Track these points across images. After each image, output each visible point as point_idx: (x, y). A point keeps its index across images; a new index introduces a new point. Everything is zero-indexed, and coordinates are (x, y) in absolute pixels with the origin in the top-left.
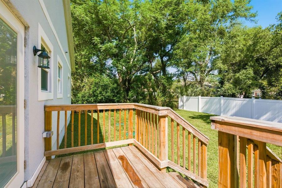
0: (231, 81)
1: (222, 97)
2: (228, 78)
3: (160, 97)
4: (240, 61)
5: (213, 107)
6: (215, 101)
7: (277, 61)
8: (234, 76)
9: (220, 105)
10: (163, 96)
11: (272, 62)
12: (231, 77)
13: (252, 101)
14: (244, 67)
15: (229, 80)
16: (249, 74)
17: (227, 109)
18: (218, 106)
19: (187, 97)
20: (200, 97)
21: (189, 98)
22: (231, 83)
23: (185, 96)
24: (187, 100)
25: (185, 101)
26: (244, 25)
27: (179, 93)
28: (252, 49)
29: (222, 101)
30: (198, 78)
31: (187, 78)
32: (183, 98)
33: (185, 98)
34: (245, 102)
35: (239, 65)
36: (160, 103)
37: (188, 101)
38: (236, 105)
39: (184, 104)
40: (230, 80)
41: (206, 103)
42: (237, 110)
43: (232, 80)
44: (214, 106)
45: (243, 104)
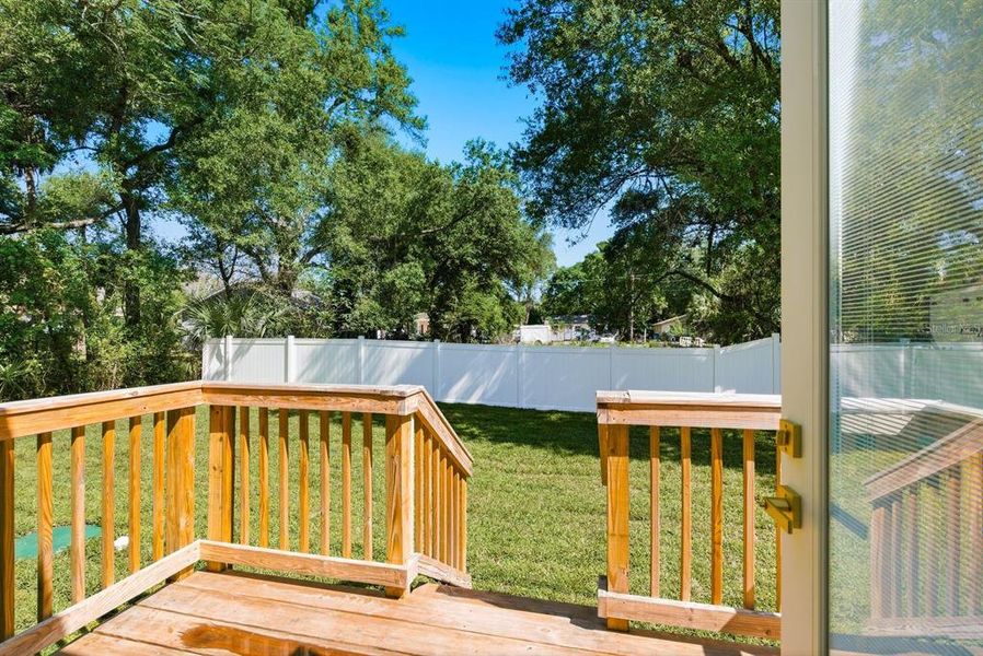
0: (373, 292)
1: (361, 338)
2: (364, 281)
3: (112, 343)
4: (393, 239)
5: (336, 371)
6: (340, 353)
7: (461, 251)
8: (381, 277)
9: (358, 361)
10: (130, 339)
11: (454, 253)
12: (372, 280)
13: (434, 348)
14: (401, 257)
15: (367, 287)
16: (415, 275)
17: (377, 375)
18: (352, 365)
19: (239, 341)
20: (291, 338)
21: (251, 344)
22: (375, 298)
23: (230, 337)
24: (239, 354)
25: (230, 356)
26: (396, 138)
27: (203, 324)
28: (417, 210)
29: (363, 351)
30: (273, 270)
31: (236, 268)
32: (222, 347)
33: (230, 343)
34: (419, 351)
35: (390, 249)
36: (114, 371)
37: (247, 356)
38: (397, 362)
39: (226, 365)
40: (370, 288)
41: (315, 359)
42: (400, 373)
43: (374, 288)
44: (340, 364)
45: (415, 356)
